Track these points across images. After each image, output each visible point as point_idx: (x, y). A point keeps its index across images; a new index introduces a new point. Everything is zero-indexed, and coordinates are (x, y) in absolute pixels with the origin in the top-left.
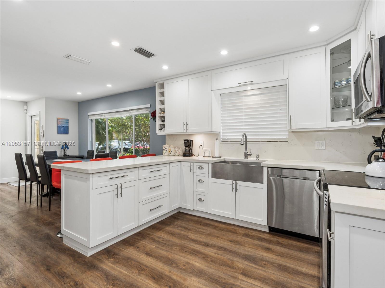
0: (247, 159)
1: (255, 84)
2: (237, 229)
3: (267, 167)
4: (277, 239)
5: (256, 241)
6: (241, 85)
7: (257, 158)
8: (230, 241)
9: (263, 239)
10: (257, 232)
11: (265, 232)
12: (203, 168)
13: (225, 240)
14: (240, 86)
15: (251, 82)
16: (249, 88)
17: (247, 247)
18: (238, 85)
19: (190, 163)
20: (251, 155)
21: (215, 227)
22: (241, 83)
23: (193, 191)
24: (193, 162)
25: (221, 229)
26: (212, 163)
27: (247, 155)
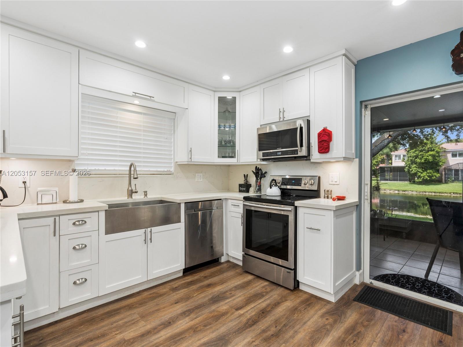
0: (132, 198)
1: (154, 101)
2: (155, 290)
3: (184, 203)
4: (199, 276)
5: (191, 287)
6: (135, 95)
7: (146, 195)
8: (176, 303)
9: (191, 282)
10: (176, 281)
11: (179, 277)
12: (86, 222)
13: (171, 306)
14: (133, 96)
15: (150, 97)
16: (137, 102)
17: (197, 295)
18: (131, 94)
19: (53, 218)
20: (136, 192)
21: (130, 307)
22: (135, 93)
23: (60, 272)
24: (59, 216)
25: (142, 303)
26: (106, 210)
27: (131, 193)
